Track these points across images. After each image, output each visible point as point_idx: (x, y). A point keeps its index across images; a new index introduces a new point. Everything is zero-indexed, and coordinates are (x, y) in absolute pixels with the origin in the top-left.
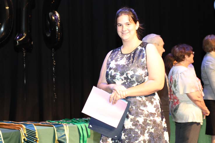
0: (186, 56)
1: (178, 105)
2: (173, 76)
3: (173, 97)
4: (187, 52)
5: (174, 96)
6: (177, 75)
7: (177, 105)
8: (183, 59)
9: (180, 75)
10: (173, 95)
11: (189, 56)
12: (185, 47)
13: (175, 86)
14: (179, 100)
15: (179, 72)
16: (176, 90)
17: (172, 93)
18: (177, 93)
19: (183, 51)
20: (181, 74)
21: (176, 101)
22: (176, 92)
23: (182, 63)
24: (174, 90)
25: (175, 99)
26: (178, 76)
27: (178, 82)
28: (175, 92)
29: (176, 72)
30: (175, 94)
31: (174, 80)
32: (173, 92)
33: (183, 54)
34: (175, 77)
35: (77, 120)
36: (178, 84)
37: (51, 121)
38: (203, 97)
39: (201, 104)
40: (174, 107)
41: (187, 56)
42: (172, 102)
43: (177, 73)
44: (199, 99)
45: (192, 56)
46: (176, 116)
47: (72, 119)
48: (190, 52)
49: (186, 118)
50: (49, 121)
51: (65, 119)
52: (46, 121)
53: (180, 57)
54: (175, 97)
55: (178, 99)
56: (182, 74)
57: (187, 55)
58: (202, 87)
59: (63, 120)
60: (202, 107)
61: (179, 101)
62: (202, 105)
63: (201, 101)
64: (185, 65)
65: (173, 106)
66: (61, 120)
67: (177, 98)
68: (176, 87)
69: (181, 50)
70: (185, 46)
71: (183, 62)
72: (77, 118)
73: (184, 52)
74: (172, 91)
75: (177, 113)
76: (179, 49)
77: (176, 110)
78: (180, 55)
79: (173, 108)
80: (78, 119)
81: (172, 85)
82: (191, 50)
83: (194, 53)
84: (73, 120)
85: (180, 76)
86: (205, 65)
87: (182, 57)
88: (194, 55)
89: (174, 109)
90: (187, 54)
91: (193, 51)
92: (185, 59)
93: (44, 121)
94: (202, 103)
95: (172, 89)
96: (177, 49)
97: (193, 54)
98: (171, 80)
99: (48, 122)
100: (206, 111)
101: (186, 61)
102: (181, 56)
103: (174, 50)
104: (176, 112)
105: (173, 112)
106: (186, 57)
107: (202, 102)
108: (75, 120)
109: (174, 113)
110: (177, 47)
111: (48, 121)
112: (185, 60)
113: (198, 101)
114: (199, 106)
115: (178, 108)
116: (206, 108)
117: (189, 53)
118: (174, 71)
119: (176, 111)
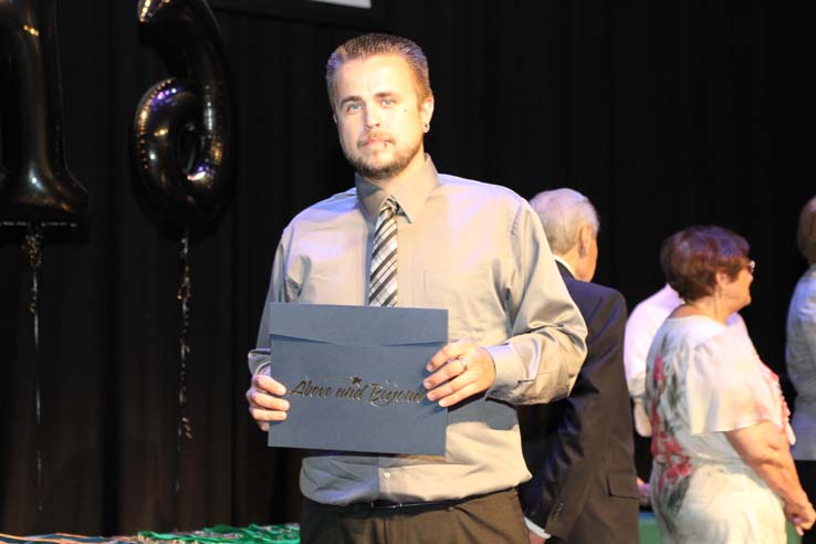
0: (718, 276)
1: (687, 478)
2: (666, 359)
3: (666, 444)
4: (724, 258)
5: (669, 439)
6: (683, 354)
7: (681, 477)
8: (708, 289)
9: (692, 353)
10: (663, 435)
11: (733, 274)
12: (717, 239)
13: (673, 401)
14: (688, 458)
15: (692, 344)
16: (677, 415)
17: (662, 428)
18: (679, 428)
19: (710, 254)
20: (697, 348)
21: (676, 460)
22: (678, 423)
23: (702, 304)
24: (670, 415)
25: (674, 453)
26: (687, 358)
27: (684, 382)
28: (672, 424)
29: (677, 343)
30: (673, 434)
31: (668, 374)
32: (666, 423)
33: (708, 267)
34: (675, 362)
35: (266, 532)
36: (683, 394)
37: (157, 535)
38: (792, 448)
39: (783, 476)
40: (671, 487)
41: (725, 276)
42: (663, 465)
43: (681, 348)
44: (775, 456)
45: (746, 278)
46: (676, 522)
47: (246, 526)
48: (738, 261)
49: (717, 534)
50: (150, 536)
51: (217, 527)
52: (136, 534)
53: (695, 280)
54: (672, 443)
55: (684, 453)
56: (703, 350)
57: (725, 272)
58: (785, 404)
59: (207, 530)
60: (786, 489)
61: (690, 461)
62: (786, 481)
63: (783, 464)
64: (716, 312)
65: (666, 480)
66: (200, 529)
67: (681, 449)
68: (679, 406)
69: (699, 253)
70: (717, 234)
71: (706, 299)
72: (267, 524)
73: (714, 259)
74: (662, 420)
75: (681, 512)
76: (691, 245)
77: (677, 497)
78: (694, 272)
79: (667, 490)
80: (269, 528)
81: (660, 394)
82: (743, 251)
83: (753, 264)
84: (250, 532)
85: (696, 359)
86: (802, 314)
87: (704, 279)
88: (754, 274)
89: (669, 494)
90: (723, 268)
91: (751, 257)
92: (717, 287)
93: (129, 535)
94: (784, 471)
95: (659, 410)
96: (686, 244)
97: (749, 268)
98: (659, 375)
99: (146, 536)
100: (802, 508)
101: (720, 296)
102: (701, 274)
103: (672, 251)
104: (679, 507)
105: (665, 506)
106: (722, 279)
107: (787, 468)
108: (255, 530)
109: (669, 513)
110: (684, 238)
111: (147, 533)
112: (717, 294)
113: (769, 462)
114: (771, 485)
115: (685, 490)
116: (801, 497)
117: (735, 266)
118: (669, 337)
119: (678, 503)
